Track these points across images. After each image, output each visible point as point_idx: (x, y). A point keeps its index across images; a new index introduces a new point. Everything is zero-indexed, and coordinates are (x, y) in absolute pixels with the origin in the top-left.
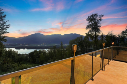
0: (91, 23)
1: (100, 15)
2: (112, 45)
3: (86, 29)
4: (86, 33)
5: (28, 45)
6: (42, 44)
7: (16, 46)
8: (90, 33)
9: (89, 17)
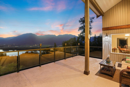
0: (82, 25)
1: (91, 17)
2: (78, 45)
3: (79, 30)
4: (79, 35)
5: (18, 46)
6: (35, 45)
7: (4, 48)
8: (82, 35)
9: (81, 19)
